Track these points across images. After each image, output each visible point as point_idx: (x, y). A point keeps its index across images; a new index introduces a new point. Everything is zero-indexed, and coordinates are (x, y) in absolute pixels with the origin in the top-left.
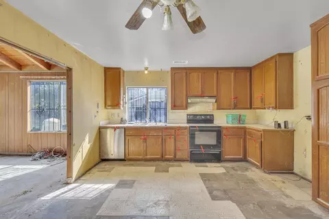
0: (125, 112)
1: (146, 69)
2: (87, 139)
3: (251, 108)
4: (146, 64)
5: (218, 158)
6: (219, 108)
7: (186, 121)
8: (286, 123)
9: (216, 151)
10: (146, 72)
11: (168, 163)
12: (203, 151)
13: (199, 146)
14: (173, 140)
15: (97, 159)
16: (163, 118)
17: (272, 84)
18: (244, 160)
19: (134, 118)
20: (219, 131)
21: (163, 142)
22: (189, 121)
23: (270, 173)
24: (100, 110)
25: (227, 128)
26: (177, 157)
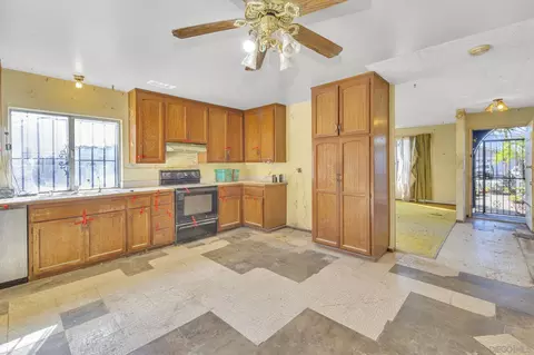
1: (80, 79)
3: (244, 161)
4: (79, 69)
5: (212, 230)
6: (210, 161)
7: (158, 182)
8: (281, 176)
9: (210, 221)
10: (79, 85)
11: (137, 257)
12: (195, 223)
13: (190, 217)
14: (146, 215)
17: (270, 134)
18: (242, 225)
20: (213, 193)
21: (129, 221)
22: (164, 182)
23: (270, 232)
25: (223, 187)
26: (154, 242)
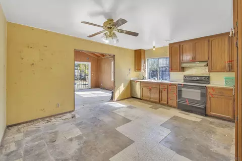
0: (146, 73)
1: (154, 47)
2: (122, 85)
9: (200, 106)
10: (154, 49)
12: (188, 103)
13: (185, 99)
14: (166, 92)
15: (129, 96)
16: (168, 77)
19: (151, 77)
21: (160, 92)
22: (185, 80)
24: (131, 72)
26: (169, 103)
